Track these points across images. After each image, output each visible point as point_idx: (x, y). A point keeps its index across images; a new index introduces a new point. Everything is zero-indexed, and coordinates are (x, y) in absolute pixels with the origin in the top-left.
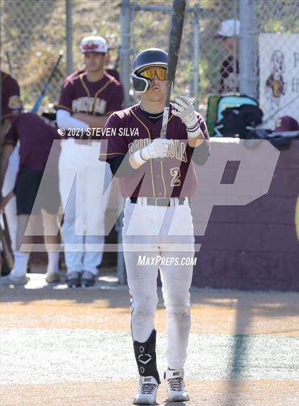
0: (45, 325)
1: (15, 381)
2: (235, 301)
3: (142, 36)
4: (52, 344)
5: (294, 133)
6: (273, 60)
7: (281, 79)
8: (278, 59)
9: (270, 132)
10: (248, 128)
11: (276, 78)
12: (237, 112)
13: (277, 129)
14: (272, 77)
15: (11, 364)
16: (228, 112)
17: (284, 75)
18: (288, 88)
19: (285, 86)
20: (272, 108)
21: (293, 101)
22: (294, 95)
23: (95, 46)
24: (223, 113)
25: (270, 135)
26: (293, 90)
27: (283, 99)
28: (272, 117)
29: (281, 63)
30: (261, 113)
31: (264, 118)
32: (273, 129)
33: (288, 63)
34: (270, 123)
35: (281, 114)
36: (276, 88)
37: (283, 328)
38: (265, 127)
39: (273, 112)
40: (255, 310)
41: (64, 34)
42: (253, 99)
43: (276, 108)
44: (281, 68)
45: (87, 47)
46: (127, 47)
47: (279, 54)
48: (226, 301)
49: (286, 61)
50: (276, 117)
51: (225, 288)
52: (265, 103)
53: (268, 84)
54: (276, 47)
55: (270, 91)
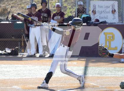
0: (44, 65)
1: (38, 77)
2: (85, 59)
4: (45, 69)
5: (98, 23)
7: (95, 10)
9: (93, 22)
10: (88, 21)
11: (94, 10)
12: (85, 18)
13: (95, 22)
14: (93, 10)
15: (36, 73)
16: (84, 18)
17: (96, 10)
18: (97, 13)
21: (98, 15)
22: (98, 14)
24: (83, 18)
25: (93, 23)
26: (98, 13)
27: (96, 15)
28: (93, 19)
29: (95, 7)
30: (91, 18)
31: (92, 19)
32: (94, 21)
34: (93, 20)
35: (95, 18)
36: (94, 13)
37: (96, 65)
38: (92, 21)
39: (93, 18)
40: (90, 62)
42: (89, 15)
43: (94, 17)
44: (95, 8)
47: (95, 5)
48: (83, 59)
49: (96, 6)
50: (94, 19)
51: (84, 56)
52: (92, 16)
53: (92, 12)
54: (94, 4)
55: (93, 13)
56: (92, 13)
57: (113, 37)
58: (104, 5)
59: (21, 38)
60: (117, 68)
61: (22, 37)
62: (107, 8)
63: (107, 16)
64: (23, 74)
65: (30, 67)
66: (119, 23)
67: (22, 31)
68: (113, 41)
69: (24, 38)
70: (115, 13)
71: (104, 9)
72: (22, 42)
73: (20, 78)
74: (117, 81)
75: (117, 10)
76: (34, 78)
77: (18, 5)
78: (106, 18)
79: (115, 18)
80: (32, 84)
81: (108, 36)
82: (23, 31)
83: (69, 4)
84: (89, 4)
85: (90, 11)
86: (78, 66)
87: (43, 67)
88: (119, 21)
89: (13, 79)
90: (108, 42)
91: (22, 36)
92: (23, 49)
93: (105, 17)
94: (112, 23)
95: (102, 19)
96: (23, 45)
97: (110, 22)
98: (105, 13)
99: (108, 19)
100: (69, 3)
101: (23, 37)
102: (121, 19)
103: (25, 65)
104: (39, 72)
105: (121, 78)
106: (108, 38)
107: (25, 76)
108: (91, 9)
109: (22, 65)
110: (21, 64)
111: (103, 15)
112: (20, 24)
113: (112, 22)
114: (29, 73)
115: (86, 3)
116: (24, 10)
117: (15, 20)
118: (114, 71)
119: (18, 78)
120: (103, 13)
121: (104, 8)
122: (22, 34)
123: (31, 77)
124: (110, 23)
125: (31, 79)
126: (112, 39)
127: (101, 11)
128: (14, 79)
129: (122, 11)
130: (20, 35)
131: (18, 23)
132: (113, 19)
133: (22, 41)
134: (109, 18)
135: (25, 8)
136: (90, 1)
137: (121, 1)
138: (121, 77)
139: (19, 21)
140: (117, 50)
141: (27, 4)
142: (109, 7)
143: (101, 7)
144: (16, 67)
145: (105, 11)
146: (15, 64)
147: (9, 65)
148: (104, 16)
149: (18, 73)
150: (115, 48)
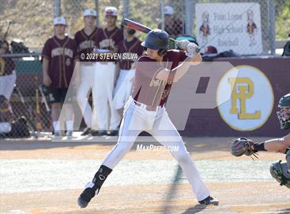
0: (87, 158)
3: (136, 7)
6: (203, 17)
7: (208, 26)
8: (206, 16)
11: (205, 26)
13: (206, 53)
14: (203, 26)
15: (68, 179)
18: (212, 31)
19: (210, 31)
20: (203, 42)
21: (214, 38)
22: (215, 34)
23: (111, 12)
26: (214, 32)
28: (203, 47)
29: (208, 18)
33: (211, 18)
35: (208, 45)
36: (205, 31)
39: (204, 44)
41: (95, 7)
43: (205, 42)
44: (207, 21)
45: (108, 12)
46: (127, 12)
47: (206, 14)
54: (204, 11)
55: (202, 33)
56: (200, 33)
57: (250, 89)
58: (228, 13)
59: (34, 95)
60: (260, 162)
61: (37, 94)
62: (236, 20)
63: (237, 39)
64: (36, 181)
65: (54, 163)
66: (265, 55)
67: (36, 78)
68: (250, 97)
69: (40, 95)
70: (255, 30)
71: (228, 22)
72: (35, 104)
73: (29, 190)
74: (257, 191)
75: (259, 25)
76: (61, 191)
77: (27, 17)
78: (233, 44)
79: (254, 44)
80: (58, 205)
81: (239, 87)
82: (39, 80)
83: (146, 13)
84: (193, 11)
85: (195, 27)
86: (167, 160)
87: (85, 163)
88: (264, 49)
89: (13, 194)
90: (238, 100)
91: (37, 91)
92: (39, 122)
93: (230, 41)
94: (248, 55)
95: (223, 47)
96: (38, 112)
97: (241, 53)
98: (231, 31)
99: (237, 47)
100: (146, 10)
101: (39, 92)
102: (268, 46)
103: (42, 160)
104: (74, 176)
105: (268, 186)
106: (238, 91)
107: (42, 186)
108: (198, 22)
109: (36, 161)
110: (34, 158)
111: (225, 37)
112: (30, 61)
113: (246, 53)
114: (51, 178)
115: (184, 8)
116: (40, 28)
117: (19, 53)
118: (253, 168)
119: (24, 190)
120: (226, 31)
121: (229, 19)
122: (35, 86)
123: (54, 188)
124: (243, 56)
125: (56, 191)
126: (247, 92)
127: (221, 27)
128: (16, 193)
129: (270, 27)
130: (33, 89)
131: (26, 62)
132: (250, 45)
133: (37, 103)
134: (239, 44)
135: (42, 25)
136: (194, 4)
137: (268, 2)
138: (266, 183)
139: (29, 56)
140: (259, 118)
141: (46, 15)
142: (241, 16)
143: (222, 18)
144: (21, 164)
145: (231, 26)
146: (18, 158)
147: (5, 161)
148: (229, 38)
149: (26, 179)
150: (257, 115)
